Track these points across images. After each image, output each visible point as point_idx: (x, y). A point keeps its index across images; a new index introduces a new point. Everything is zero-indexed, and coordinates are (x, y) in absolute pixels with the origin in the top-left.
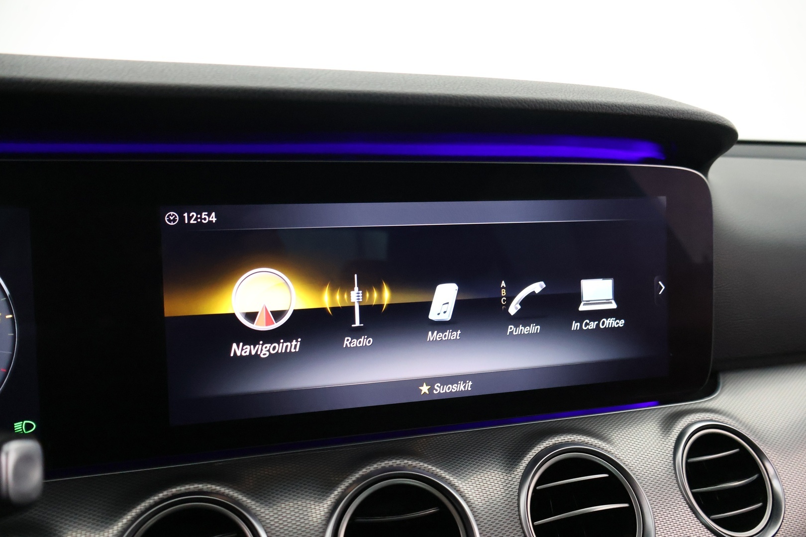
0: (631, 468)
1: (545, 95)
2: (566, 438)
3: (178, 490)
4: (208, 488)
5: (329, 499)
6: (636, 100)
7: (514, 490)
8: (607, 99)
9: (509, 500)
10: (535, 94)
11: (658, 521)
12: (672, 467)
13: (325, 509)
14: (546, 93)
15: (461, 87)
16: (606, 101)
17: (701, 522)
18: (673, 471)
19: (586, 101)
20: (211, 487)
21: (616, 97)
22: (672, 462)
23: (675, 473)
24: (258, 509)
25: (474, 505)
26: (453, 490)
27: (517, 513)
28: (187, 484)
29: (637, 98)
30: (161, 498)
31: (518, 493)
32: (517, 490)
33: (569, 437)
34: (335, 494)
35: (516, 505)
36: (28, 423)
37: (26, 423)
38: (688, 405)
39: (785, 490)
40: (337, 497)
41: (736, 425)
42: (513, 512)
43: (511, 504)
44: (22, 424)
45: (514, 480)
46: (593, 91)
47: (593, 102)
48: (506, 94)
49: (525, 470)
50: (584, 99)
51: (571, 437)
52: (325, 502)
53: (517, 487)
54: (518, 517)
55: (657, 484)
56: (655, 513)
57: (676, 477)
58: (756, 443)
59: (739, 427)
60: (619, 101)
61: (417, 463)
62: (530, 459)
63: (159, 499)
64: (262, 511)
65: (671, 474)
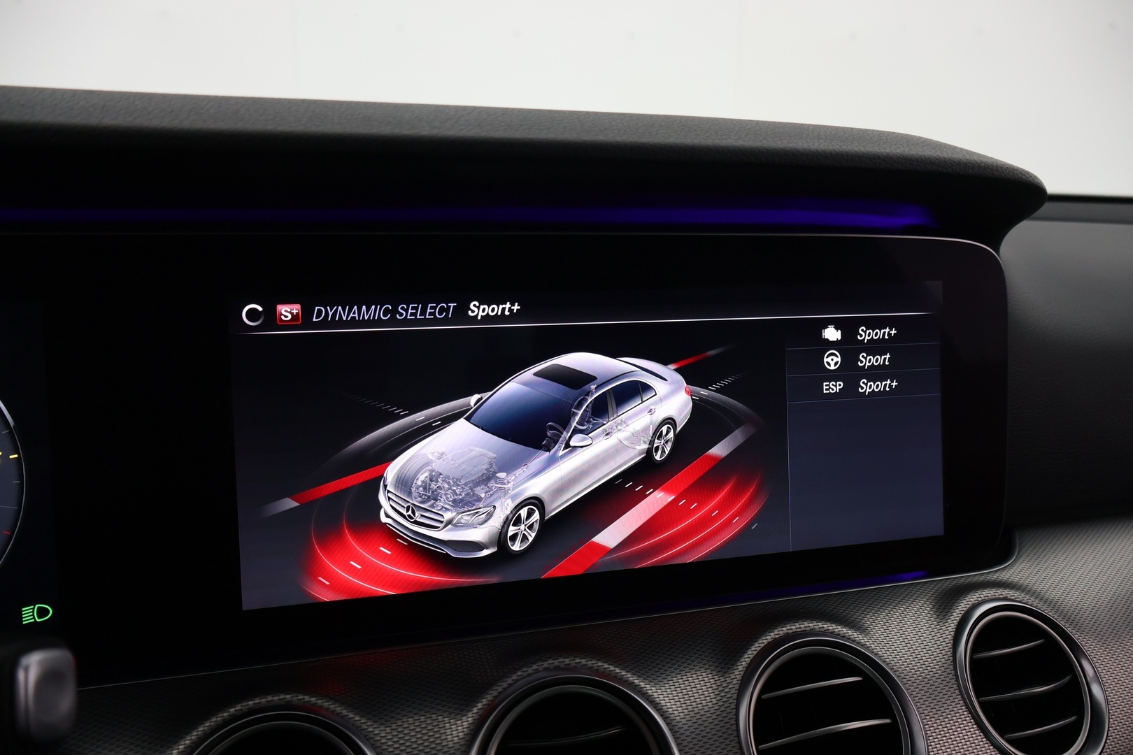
0: (895, 667)
1: (779, 142)
2: (802, 626)
3: (257, 703)
4: (298, 700)
5: (470, 714)
6: (907, 149)
7: (731, 701)
8: (867, 148)
9: (724, 714)
10: (765, 141)
11: (932, 744)
12: (952, 666)
13: (465, 730)
14: (781, 140)
15: (661, 131)
16: (865, 151)
17: (992, 745)
18: (953, 672)
19: (837, 150)
20: (304, 699)
21: (879, 145)
22: (951, 658)
23: (956, 675)
24: (370, 729)
25: (674, 723)
26: (644, 702)
27: (735, 733)
28: (269, 694)
29: (908, 146)
30: (233, 715)
31: (736, 705)
32: (735, 701)
33: (806, 624)
34: (479, 707)
35: (733, 722)
36: (42, 607)
37: (38, 608)
38: (971, 577)
39: (1109, 698)
40: (481, 712)
41: (1039, 606)
42: (730, 732)
43: (726, 720)
44: (33, 609)
45: (730, 687)
46: (846, 135)
47: (847, 152)
48: (724, 141)
49: (746, 671)
50: (835, 148)
51: (810, 625)
52: (464, 719)
53: (735, 696)
54: (736, 739)
55: (930, 691)
56: (928, 732)
57: (957, 680)
58: (1069, 630)
59: (1044, 608)
60: (883, 151)
61: (593, 662)
62: (753, 656)
63: (230, 715)
64: (376, 732)
65: (951, 676)
